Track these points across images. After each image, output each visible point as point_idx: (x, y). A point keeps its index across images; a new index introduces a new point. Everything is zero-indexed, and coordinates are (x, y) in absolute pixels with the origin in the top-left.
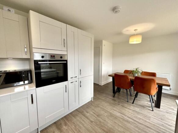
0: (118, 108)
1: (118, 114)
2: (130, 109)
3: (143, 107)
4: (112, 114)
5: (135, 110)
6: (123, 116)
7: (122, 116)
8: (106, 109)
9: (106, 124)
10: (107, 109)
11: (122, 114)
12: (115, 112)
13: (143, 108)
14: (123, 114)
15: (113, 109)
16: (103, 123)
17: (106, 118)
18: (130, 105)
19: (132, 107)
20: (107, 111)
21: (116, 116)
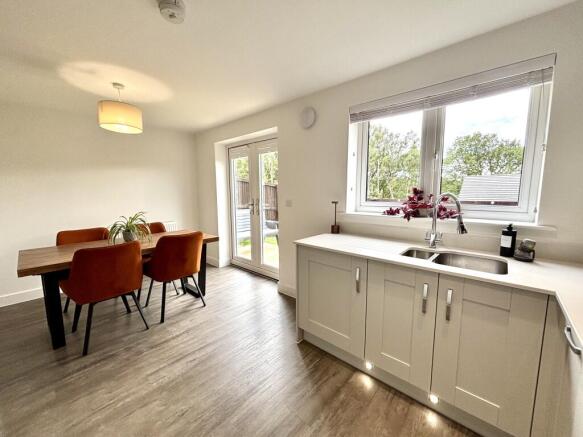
0: (152, 360)
1: (179, 369)
2: (178, 336)
3: (185, 311)
4: (168, 384)
5: (186, 328)
6: (191, 358)
7: (191, 361)
8: (128, 400)
9: (195, 413)
10: (133, 397)
11: (181, 358)
12: (162, 373)
13: (187, 314)
14: (185, 356)
15: (149, 375)
16: (189, 423)
17: (173, 407)
18: (160, 330)
19: (175, 330)
20: (144, 398)
21: (183, 375)
